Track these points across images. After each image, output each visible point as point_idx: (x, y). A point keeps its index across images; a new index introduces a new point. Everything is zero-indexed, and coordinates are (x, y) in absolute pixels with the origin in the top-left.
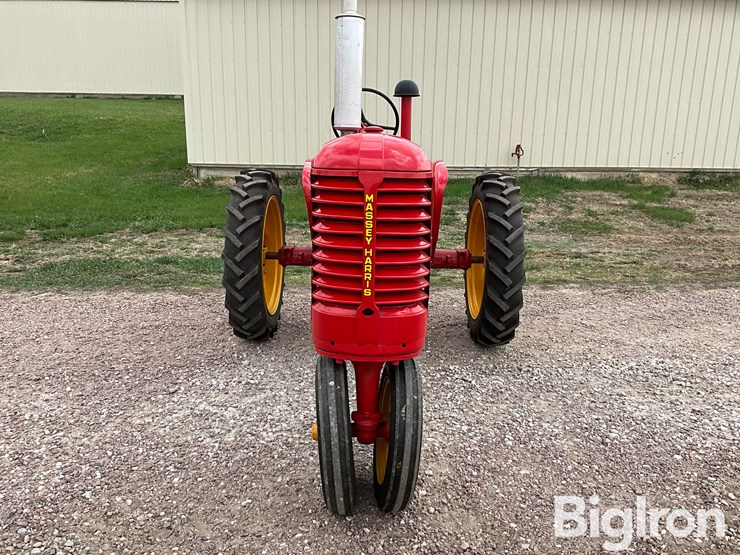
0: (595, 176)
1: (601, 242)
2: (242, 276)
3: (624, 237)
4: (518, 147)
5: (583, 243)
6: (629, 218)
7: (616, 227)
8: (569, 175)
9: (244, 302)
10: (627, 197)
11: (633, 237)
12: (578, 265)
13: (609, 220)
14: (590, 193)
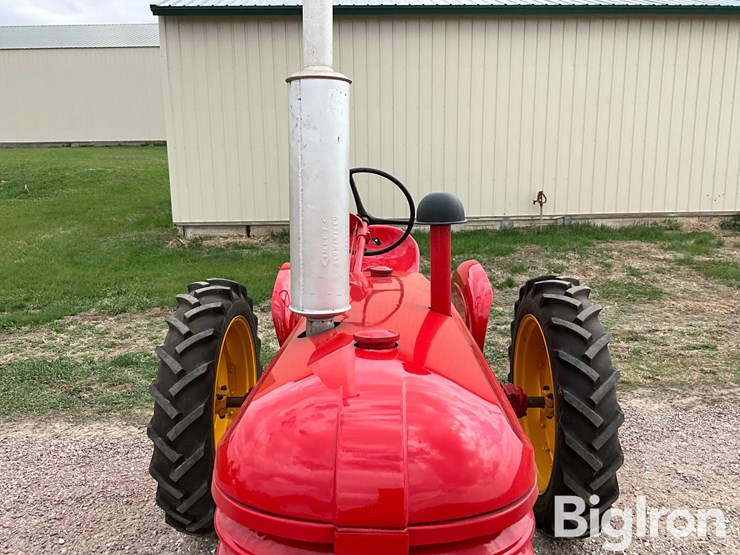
0: (628, 223)
1: (655, 313)
2: (179, 461)
3: (681, 305)
4: (541, 193)
5: (634, 316)
6: (678, 276)
7: (667, 290)
8: (599, 223)
9: (182, 499)
10: (669, 249)
11: (691, 304)
12: (637, 352)
13: (654, 281)
14: (626, 245)
